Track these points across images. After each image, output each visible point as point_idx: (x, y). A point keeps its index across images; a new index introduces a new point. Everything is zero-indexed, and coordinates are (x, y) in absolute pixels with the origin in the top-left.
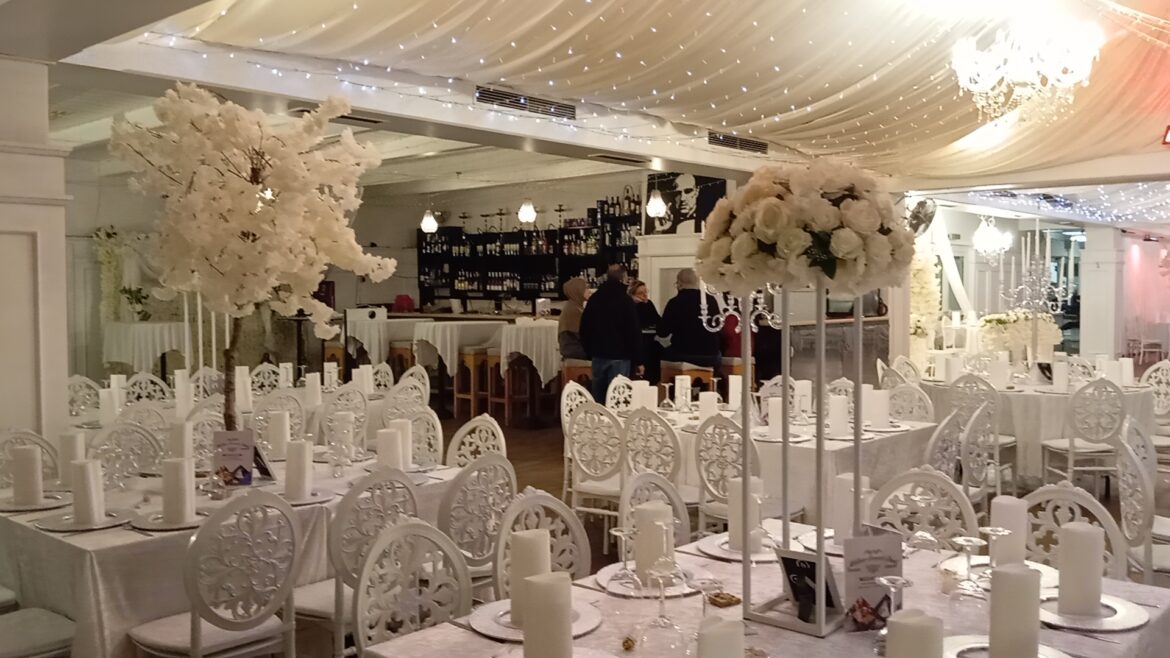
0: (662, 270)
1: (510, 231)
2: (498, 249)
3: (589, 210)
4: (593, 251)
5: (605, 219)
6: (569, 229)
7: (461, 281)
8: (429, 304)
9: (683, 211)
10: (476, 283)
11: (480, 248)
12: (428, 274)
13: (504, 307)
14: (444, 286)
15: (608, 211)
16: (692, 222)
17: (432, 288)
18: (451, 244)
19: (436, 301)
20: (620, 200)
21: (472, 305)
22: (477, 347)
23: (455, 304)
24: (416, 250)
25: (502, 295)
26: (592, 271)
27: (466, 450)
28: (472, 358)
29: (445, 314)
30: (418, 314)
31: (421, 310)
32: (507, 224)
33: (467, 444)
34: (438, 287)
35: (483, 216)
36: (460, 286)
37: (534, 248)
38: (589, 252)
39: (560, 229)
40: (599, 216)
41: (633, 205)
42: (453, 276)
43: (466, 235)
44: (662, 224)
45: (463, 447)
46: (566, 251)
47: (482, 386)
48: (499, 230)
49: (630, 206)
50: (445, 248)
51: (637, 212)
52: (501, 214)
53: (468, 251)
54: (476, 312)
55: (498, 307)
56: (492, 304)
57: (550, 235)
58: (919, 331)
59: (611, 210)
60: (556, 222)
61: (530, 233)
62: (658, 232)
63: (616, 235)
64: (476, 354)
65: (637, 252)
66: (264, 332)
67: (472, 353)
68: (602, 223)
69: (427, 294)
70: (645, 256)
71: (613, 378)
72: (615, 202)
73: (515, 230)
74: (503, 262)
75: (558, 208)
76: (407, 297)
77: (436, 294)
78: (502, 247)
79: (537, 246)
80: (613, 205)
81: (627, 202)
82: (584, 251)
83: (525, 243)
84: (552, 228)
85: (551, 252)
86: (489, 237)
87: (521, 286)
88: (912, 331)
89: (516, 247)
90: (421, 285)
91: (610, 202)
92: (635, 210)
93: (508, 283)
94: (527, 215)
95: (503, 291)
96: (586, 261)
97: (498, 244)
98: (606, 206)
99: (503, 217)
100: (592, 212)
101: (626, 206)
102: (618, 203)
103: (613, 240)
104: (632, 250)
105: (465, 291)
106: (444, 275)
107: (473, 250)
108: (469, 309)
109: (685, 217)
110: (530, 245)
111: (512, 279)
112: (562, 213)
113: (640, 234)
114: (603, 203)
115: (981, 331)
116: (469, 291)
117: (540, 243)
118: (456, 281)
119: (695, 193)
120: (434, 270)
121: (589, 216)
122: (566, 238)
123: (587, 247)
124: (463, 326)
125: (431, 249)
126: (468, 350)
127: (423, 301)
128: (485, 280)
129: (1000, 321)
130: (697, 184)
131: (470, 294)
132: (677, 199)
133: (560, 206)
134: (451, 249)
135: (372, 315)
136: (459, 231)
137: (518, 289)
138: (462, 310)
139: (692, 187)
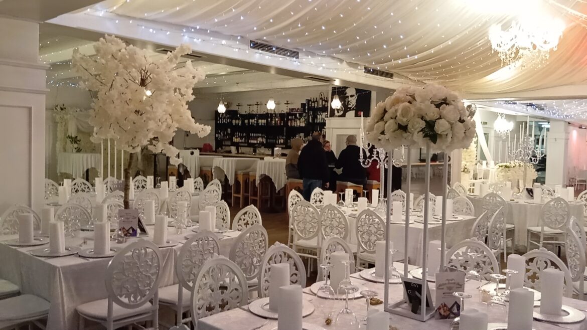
0: (337, 135)
1: (262, 113)
2: (255, 122)
3: (302, 104)
4: (303, 125)
5: (310, 109)
6: (291, 114)
7: (236, 137)
8: (220, 149)
9: (349, 106)
10: (244, 139)
11: (246, 121)
12: (220, 133)
13: (257, 151)
14: (227, 140)
15: (311, 105)
16: (354, 111)
17: (222, 141)
18: (232, 119)
19: (223, 147)
20: (318, 100)
21: (241, 150)
22: (244, 171)
23: (233, 149)
24: (214, 121)
25: (257, 145)
26: (302, 135)
27: (242, 222)
28: (242, 177)
29: (228, 154)
30: (214, 153)
31: (216, 152)
32: (260, 110)
33: (242, 220)
34: (225, 140)
35: (248, 105)
36: (235, 140)
37: (273, 122)
38: (301, 125)
39: (287, 113)
40: (307, 107)
41: (324, 102)
42: (232, 135)
43: (240, 115)
44: (338, 112)
45: (240, 221)
46: (289, 124)
47: (246, 190)
48: (256, 113)
49: (322, 103)
50: (229, 121)
51: (326, 106)
52: (257, 105)
53: (240, 123)
54: (243, 153)
55: (255, 151)
56: (252, 149)
57: (282, 116)
58: (466, 170)
59: (313, 105)
60: (285, 109)
61: (271, 115)
62: (336, 116)
63: (315, 117)
64: (243, 175)
65: (325, 126)
66: (138, 159)
67: (242, 174)
68: (308, 111)
69: (219, 143)
70: (329, 128)
71: (314, 189)
72: (315, 100)
73: (264, 113)
74: (258, 129)
75: (286, 102)
76: (209, 144)
77: (224, 144)
78: (257, 121)
79: (275, 122)
80: (314, 102)
81: (321, 101)
82: (298, 125)
83: (269, 120)
84: (282, 112)
85: (282, 124)
86: (251, 116)
87: (267, 141)
88: (462, 170)
89: (264, 121)
90: (216, 139)
91: (312, 100)
92: (325, 104)
93: (260, 139)
94: (271, 105)
95: (257, 143)
96: (300, 130)
97: (255, 119)
98: (310, 102)
99: (259, 106)
100: (303, 105)
101: (320, 103)
102: (316, 101)
103: (313, 119)
104: (323, 125)
105: (238, 143)
106: (228, 134)
107: (243, 122)
108: (240, 151)
109: (350, 109)
110: (271, 120)
111: (262, 137)
112: (288, 105)
113: (327, 117)
114: (309, 101)
115: (497, 171)
116: (240, 143)
117: (277, 120)
118: (234, 138)
119: (356, 97)
120: (223, 132)
121: (301, 107)
122: (290, 117)
123: (300, 122)
124: (237, 160)
125: (222, 121)
126: (239, 172)
127: (217, 147)
128: (248, 137)
129: (506, 167)
130: (356, 93)
131: (240, 144)
132: (346, 100)
133: (287, 101)
134: (231, 122)
135: (192, 153)
136: (236, 112)
137: (265, 143)
138: (236, 152)
139: (354, 94)
